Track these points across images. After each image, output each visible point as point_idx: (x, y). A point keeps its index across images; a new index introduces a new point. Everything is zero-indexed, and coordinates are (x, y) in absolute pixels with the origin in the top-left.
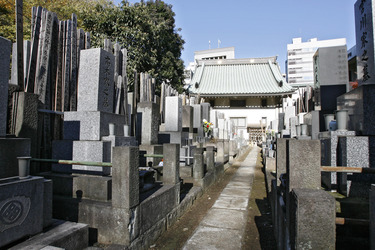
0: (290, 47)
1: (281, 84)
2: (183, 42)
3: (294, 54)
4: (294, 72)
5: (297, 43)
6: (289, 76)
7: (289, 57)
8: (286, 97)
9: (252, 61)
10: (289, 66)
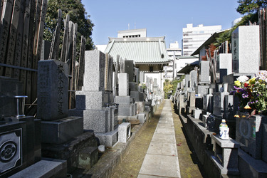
0: (185, 30)
1: (163, 56)
2: (93, 25)
3: (187, 35)
4: (187, 48)
5: (190, 27)
6: (184, 50)
7: (184, 37)
8: (164, 65)
9: (148, 40)
10: (184, 44)
